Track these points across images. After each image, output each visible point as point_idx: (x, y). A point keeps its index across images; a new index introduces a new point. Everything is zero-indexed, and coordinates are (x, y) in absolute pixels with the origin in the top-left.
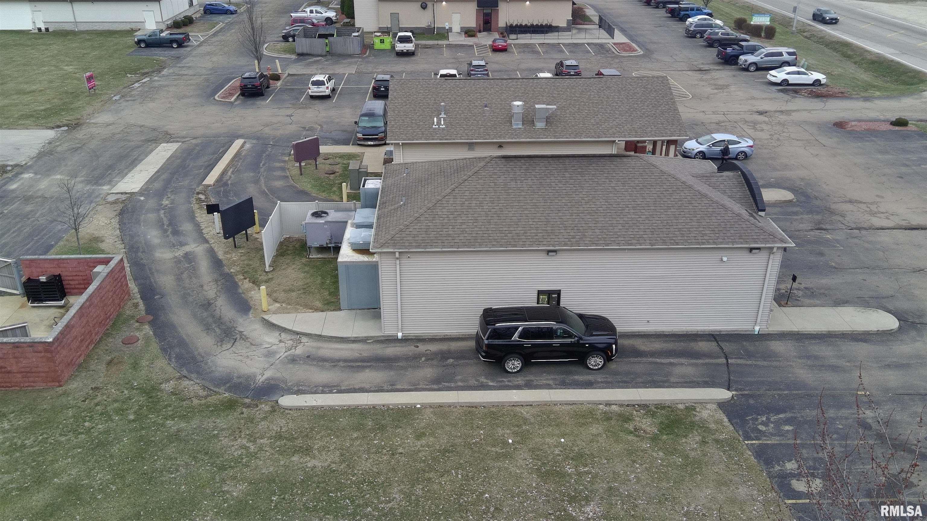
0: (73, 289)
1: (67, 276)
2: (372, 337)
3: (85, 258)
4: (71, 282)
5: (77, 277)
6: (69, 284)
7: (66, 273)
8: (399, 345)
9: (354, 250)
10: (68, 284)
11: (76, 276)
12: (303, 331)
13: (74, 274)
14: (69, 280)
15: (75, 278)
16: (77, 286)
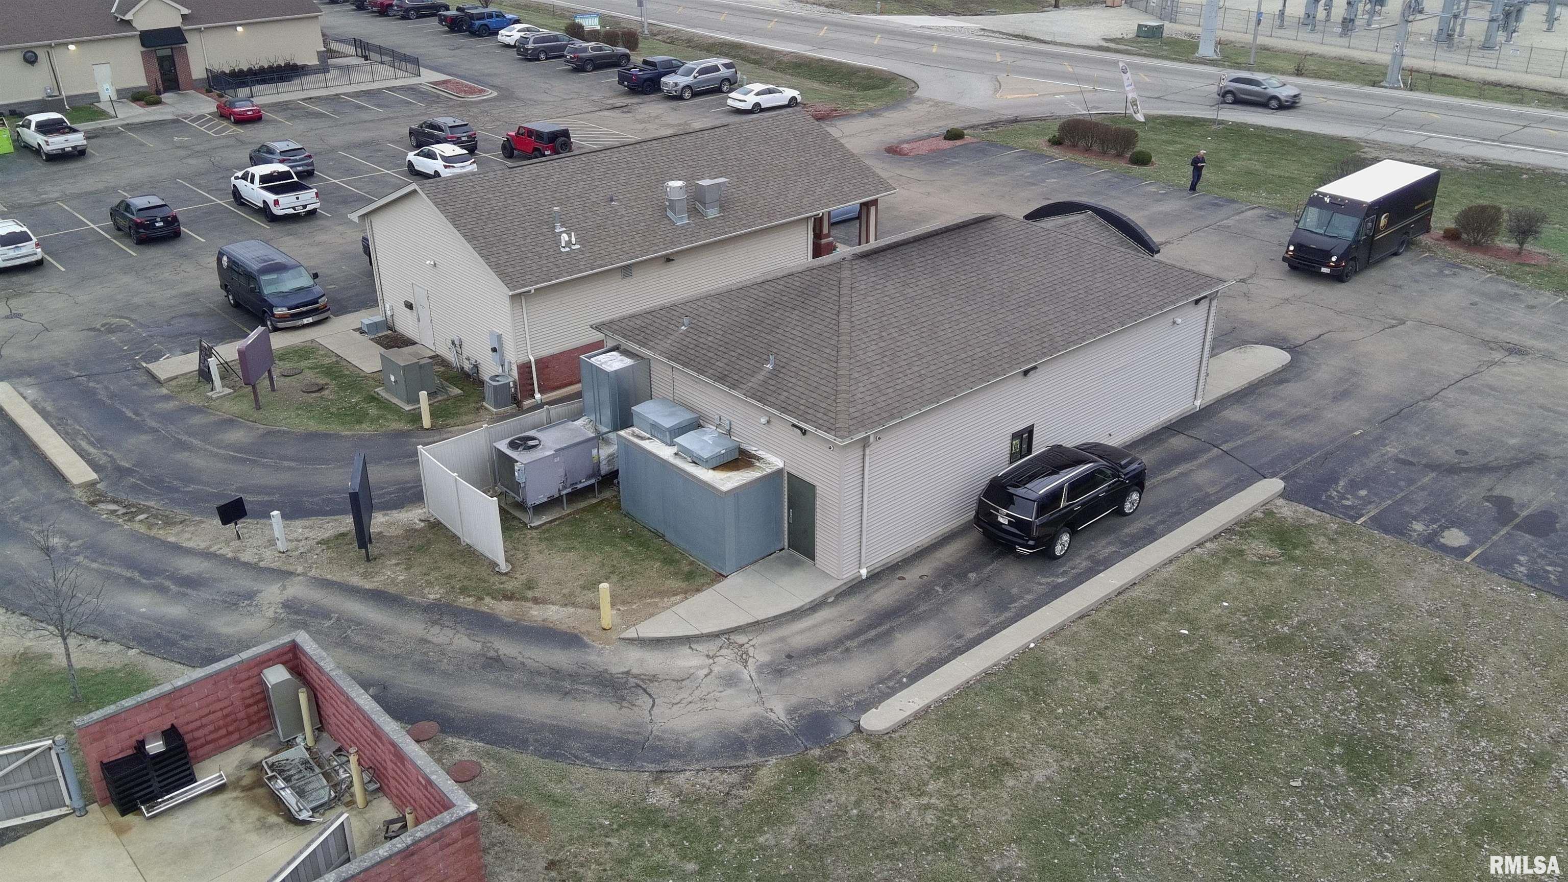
0: (202, 746)
1: (188, 723)
2: (832, 592)
3: (230, 668)
4: (197, 734)
5: (211, 717)
6: (195, 739)
7: (188, 717)
8: (876, 587)
9: (714, 469)
10: (191, 741)
11: (209, 713)
12: (722, 628)
13: (206, 711)
14: (192, 731)
15: (204, 721)
16: (209, 738)
